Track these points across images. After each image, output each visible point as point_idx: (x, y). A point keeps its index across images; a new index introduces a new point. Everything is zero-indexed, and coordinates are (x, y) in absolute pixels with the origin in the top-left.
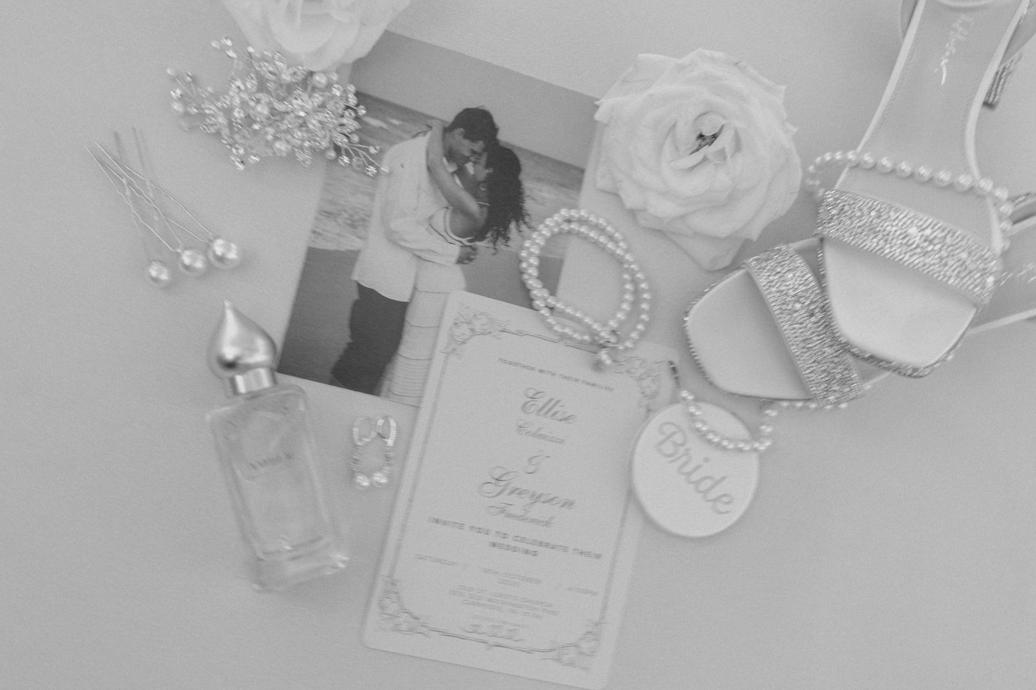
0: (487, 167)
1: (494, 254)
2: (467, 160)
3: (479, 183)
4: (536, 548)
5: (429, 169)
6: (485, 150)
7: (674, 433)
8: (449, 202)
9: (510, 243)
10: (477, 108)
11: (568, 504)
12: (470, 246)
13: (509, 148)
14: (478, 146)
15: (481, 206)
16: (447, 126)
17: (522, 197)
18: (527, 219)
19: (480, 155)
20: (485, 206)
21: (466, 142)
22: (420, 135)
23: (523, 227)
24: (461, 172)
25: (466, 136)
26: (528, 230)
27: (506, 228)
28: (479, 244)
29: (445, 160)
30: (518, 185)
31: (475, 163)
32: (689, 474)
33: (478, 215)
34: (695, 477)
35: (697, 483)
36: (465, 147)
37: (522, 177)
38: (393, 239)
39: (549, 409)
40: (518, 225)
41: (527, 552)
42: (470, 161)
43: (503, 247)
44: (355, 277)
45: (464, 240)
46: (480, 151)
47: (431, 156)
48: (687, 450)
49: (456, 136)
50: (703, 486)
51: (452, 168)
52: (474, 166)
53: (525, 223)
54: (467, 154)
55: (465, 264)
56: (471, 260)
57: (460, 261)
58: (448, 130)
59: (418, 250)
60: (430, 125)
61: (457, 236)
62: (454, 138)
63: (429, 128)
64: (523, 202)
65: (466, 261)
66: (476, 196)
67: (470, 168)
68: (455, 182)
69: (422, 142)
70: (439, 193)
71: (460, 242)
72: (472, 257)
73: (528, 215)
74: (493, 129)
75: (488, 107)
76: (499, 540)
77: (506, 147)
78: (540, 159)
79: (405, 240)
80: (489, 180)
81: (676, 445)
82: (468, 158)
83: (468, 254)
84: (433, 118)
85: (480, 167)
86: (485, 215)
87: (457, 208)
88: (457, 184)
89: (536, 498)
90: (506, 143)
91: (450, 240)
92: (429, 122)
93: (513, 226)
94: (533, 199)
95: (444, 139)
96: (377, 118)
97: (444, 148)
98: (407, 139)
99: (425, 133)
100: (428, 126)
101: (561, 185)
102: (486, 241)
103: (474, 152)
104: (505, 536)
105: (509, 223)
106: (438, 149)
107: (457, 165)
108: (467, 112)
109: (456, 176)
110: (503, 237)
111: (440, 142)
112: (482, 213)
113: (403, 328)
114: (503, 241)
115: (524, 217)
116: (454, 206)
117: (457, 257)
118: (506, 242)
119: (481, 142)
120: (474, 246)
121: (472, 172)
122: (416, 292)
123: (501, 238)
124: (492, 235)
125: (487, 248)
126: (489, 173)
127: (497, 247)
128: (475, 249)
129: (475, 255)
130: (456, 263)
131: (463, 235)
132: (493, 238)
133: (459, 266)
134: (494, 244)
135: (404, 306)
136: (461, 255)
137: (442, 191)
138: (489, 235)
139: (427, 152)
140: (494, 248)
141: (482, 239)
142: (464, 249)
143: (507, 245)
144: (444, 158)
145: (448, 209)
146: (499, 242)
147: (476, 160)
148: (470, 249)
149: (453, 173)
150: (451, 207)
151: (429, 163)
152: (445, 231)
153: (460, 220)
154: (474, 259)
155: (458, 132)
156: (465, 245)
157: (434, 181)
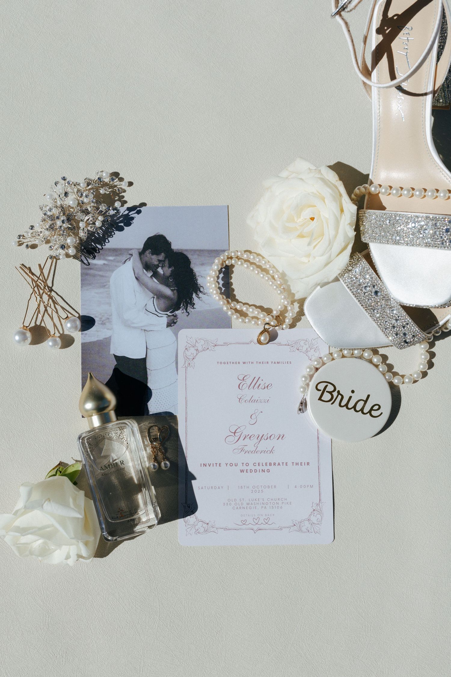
0: (170, 267)
1: (188, 316)
2: (158, 266)
3: (168, 277)
4: (268, 467)
5: (136, 278)
6: (165, 258)
7: (326, 386)
8: (152, 292)
9: (195, 306)
10: (155, 235)
11: (281, 437)
12: (173, 315)
13: (180, 252)
14: (162, 257)
15: (172, 290)
16: (140, 251)
17: (195, 277)
18: (202, 289)
19: (164, 261)
20: (175, 289)
21: (154, 257)
22: (127, 261)
23: (201, 295)
24: (155, 275)
27: (191, 298)
28: (177, 312)
29: (145, 271)
30: (192, 270)
31: (162, 267)
32: (346, 405)
33: (172, 296)
34: (351, 405)
35: (354, 407)
36: (154, 259)
37: (192, 266)
38: (128, 325)
39: (255, 383)
40: (197, 294)
41: (263, 471)
42: (159, 266)
43: (192, 310)
44: (112, 352)
45: (168, 313)
46: (163, 259)
47: (136, 272)
48: (339, 392)
49: (148, 255)
50: (358, 407)
51: (150, 274)
52: (162, 269)
53: (200, 292)
54: (156, 263)
55: (172, 326)
56: (175, 323)
57: (169, 325)
58: (141, 253)
59: (144, 326)
60: (131, 253)
61: (164, 312)
62: (147, 256)
63: (131, 256)
64: (196, 280)
65: (172, 325)
66: (168, 285)
67: (160, 270)
69: (129, 265)
70: (146, 290)
71: (167, 315)
72: (175, 321)
73: (202, 287)
74: (168, 244)
75: (161, 233)
76: (245, 468)
77: (178, 252)
79: (133, 323)
80: (173, 274)
81: (330, 393)
83: (173, 320)
84: (131, 249)
85: (166, 269)
86: (176, 294)
87: (159, 295)
88: (155, 282)
89: (260, 438)
91: (160, 315)
92: (130, 252)
93: (194, 295)
95: (141, 259)
97: (142, 263)
98: (120, 266)
99: (130, 259)
100: (130, 254)
102: (181, 310)
103: (160, 261)
104: (247, 464)
105: (192, 295)
107: (153, 271)
108: (150, 239)
109: (153, 277)
110: (190, 304)
111: (140, 262)
112: (174, 294)
113: (147, 373)
114: (191, 306)
115: (200, 289)
116: (157, 295)
117: (166, 323)
118: (193, 306)
119: (163, 254)
120: (175, 315)
121: (162, 273)
122: (148, 350)
123: (189, 305)
124: (183, 305)
125: (183, 313)
126: (172, 270)
127: (188, 311)
128: (175, 316)
129: (176, 319)
130: (167, 327)
131: (166, 310)
132: (184, 307)
133: (169, 328)
134: (186, 310)
135: (144, 361)
136: (168, 322)
137: (148, 289)
138: (182, 306)
139: (133, 269)
140: (187, 312)
141: (178, 309)
142: (169, 318)
143: (194, 308)
144: (144, 269)
145: (154, 298)
146: (189, 308)
147: (162, 265)
148: (172, 317)
149: (151, 276)
150: (155, 297)
151: (136, 275)
152: (156, 311)
153: (162, 302)
154: (177, 322)
155: (148, 252)
156: (169, 316)
157: (142, 285)
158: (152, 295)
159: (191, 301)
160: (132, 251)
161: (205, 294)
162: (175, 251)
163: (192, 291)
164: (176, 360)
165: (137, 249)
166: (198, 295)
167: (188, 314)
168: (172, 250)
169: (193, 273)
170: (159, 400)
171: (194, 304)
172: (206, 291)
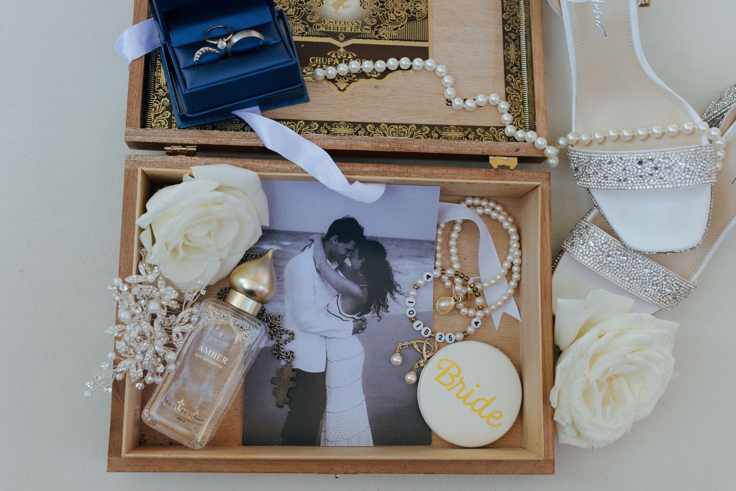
0: (360, 258)
1: (379, 321)
2: (345, 257)
3: (357, 271)
5: (317, 270)
6: (355, 247)
8: (336, 289)
9: (389, 309)
10: (344, 218)
12: (361, 319)
13: (374, 240)
14: (350, 246)
15: (361, 288)
16: (324, 236)
17: (391, 273)
18: (398, 289)
19: (353, 251)
20: (364, 287)
21: (341, 245)
22: (307, 247)
23: (396, 295)
24: (342, 267)
25: (340, 240)
26: (401, 295)
27: (384, 299)
28: (365, 316)
29: (328, 261)
30: (387, 264)
31: (351, 258)
33: (361, 296)
36: (341, 248)
37: (388, 258)
38: (304, 328)
42: (347, 257)
43: (385, 314)
45: (355, 316)
46: (353, 248)
47: (317, 262)
51: (335, 266)
52: (350, 260)
53: (396, 291)
54: (343, 252)
55: (359, 333)
56: (363, 329)
57: (356, 332)
58: (325, 239)
59: (324, 332)
60: (313, 239)
61: (350, 315)
62: (332, 244)
64: (392, 276)
65: (360, 331)
66: (356, 282)
67: (348, 262)
68: (339, 275)
69: (309, 253)
70: (329, 286)
71: (353, 318)
72: (364, 327)
73: (398, 285)
78: (399, 242)
79: (311, 327)
80: (363, 267)
82: (345, 255)
83: (361, 325)
84: (312, 234)
85: (355, 260)
86: (366, 293)
87: (344, 294)
88: (341, 276)
90: (371, 237)
91: (344, 318)
92: (311, 237)
93: (388, 296)
94: (399, 272)
95: (324, 246)
96: (272, 244)
98: (297, 254)
99: (310, 245)
100: (311, 240)
101: (419, 257)
102: (371, 313)
103: (348, 250)
105: (386, 295)
106: (322, 254)
107: (338, 263)
108: (337, 223)
109: (339, 271)
110: (383, 307)
111: (323, 250)
112: (363, 293)
113: (326, 391)
114: (384, 309)
115: (396, 288)
116: (342, 293)
117: (352, 329)
118: (386, 309)
119: (352, 241)
120: (363, 319)
121: (350, 265)
122: (329, 362)
123: (381, 308)
124: (374, 307)
125: (373, 317)
126: (362, 262)
127: (380, 315)
128: (364, 321)
129: (365, 325)
130: (353, 334)
131: (353, 312)
132: (376, 309)
133: (355, 336)
134: (378, 313)
135: (322, 376)
136: (355, 327)
137: (332, 285)
138: (372, 308)
139: (314, 259)
140: (378, 316)
141: (368, 311)
142: (356, 322)
143: (387, 311)
144: (328, 260)
145: (338, 296)
146: (381, 311)
147: (351, 256)
148: (360, 322)
149: (336, 269)
150: (340, 295)
151: (317, 266)
152: (340, 313)
153: (349, 302)
154: (365, 328)
155: (333, 238)
156: (356, 320)
157: (324, 279)
158: (335, 292)
159: (384, 303)
160: (313, 236)
161: (401, 294)
162: (367, 239)
163: (386, 290)
164: (362, 376)
165: (320, 234)
166: (394, 295)
167: (380, 318)
168: (364, 238)
169: (388, 267)
170: (340, 426)
171: (388, 306)
172: (403, 291)
